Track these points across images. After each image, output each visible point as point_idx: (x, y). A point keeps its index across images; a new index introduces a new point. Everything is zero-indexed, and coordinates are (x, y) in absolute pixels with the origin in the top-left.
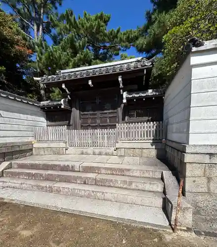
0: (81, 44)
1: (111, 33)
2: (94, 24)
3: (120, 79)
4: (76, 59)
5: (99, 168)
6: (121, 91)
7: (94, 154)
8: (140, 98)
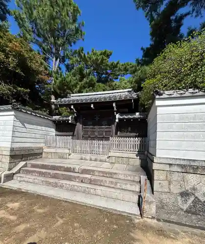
0: (88, 72)
1: (112, 64)
2: (99, 58)
3: (114, 105)
4: (82, 83)
5: (93, 171)
6: (115, 113)
7: (91, 160)
8: (129, 119)
